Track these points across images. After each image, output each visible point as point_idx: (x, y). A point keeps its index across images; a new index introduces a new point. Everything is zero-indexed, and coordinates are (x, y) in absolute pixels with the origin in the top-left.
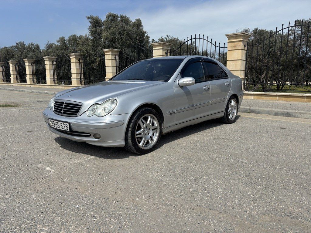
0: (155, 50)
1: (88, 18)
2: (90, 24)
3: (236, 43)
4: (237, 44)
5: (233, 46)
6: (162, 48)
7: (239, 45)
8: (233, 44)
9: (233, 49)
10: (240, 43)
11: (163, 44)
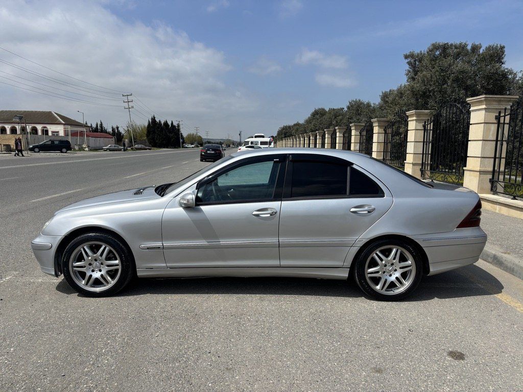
0: (473, 111)
1: (406, 57)
2: (407, 67)
6: (484, 106)
11: (485, 100)
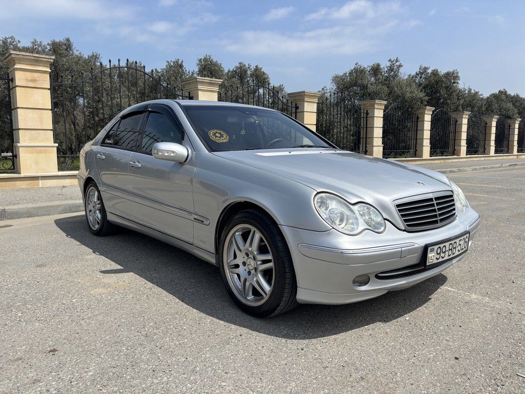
3: (36, 75)
4: (38, 77)
5: (30, 79)
7: (44, 80)
8: (29, 75)
9: (31, 84)
10: (44, 75)
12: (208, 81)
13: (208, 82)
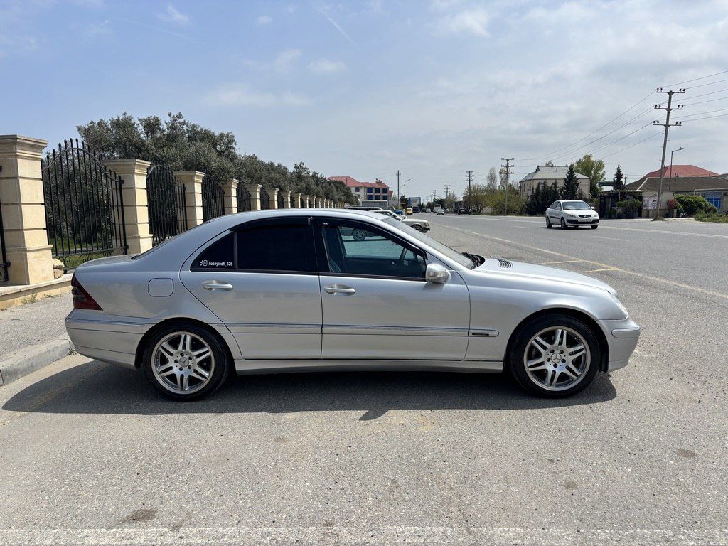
12: (30, 143)
13: (30, 145)
